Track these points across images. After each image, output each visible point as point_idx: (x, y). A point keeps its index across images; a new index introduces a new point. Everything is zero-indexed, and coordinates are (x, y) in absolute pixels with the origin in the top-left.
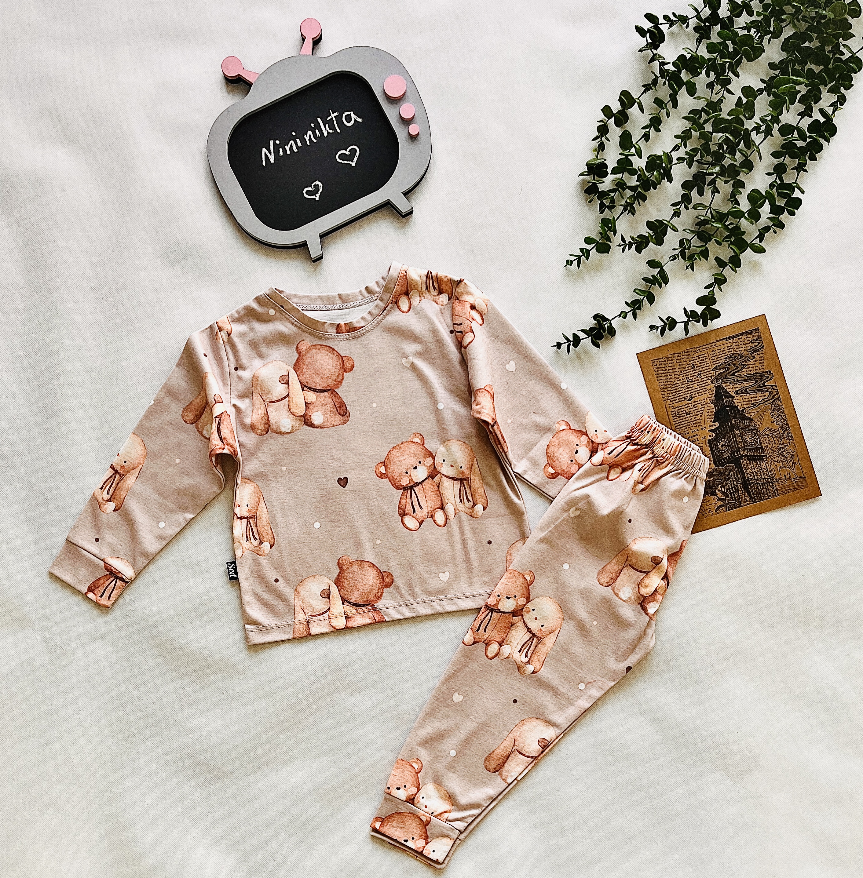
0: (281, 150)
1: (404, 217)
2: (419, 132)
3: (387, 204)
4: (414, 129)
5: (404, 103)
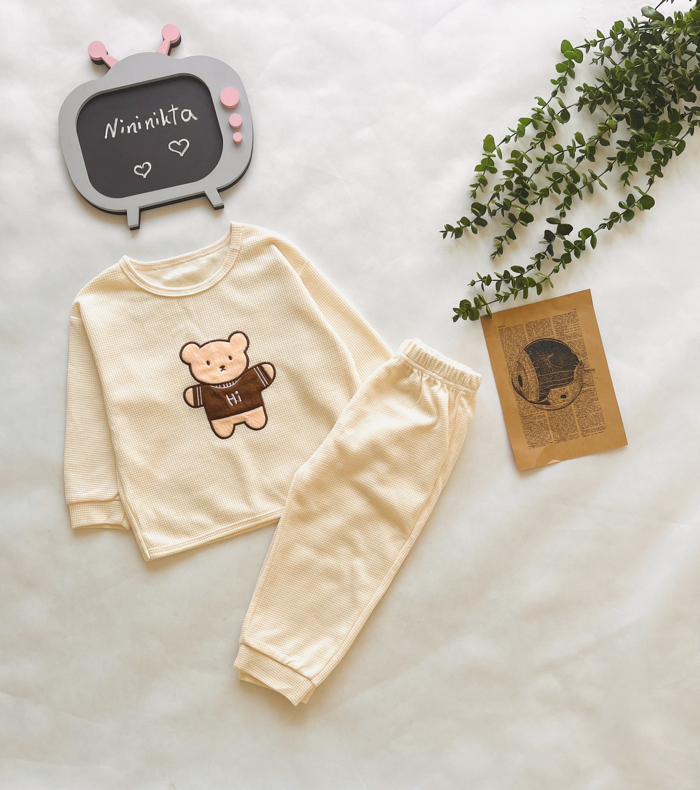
0: (123, 128)
1: (215, 210)
2: (241, 141)
3: (203, 195)
4: (237, 137)
5: (236, 113)
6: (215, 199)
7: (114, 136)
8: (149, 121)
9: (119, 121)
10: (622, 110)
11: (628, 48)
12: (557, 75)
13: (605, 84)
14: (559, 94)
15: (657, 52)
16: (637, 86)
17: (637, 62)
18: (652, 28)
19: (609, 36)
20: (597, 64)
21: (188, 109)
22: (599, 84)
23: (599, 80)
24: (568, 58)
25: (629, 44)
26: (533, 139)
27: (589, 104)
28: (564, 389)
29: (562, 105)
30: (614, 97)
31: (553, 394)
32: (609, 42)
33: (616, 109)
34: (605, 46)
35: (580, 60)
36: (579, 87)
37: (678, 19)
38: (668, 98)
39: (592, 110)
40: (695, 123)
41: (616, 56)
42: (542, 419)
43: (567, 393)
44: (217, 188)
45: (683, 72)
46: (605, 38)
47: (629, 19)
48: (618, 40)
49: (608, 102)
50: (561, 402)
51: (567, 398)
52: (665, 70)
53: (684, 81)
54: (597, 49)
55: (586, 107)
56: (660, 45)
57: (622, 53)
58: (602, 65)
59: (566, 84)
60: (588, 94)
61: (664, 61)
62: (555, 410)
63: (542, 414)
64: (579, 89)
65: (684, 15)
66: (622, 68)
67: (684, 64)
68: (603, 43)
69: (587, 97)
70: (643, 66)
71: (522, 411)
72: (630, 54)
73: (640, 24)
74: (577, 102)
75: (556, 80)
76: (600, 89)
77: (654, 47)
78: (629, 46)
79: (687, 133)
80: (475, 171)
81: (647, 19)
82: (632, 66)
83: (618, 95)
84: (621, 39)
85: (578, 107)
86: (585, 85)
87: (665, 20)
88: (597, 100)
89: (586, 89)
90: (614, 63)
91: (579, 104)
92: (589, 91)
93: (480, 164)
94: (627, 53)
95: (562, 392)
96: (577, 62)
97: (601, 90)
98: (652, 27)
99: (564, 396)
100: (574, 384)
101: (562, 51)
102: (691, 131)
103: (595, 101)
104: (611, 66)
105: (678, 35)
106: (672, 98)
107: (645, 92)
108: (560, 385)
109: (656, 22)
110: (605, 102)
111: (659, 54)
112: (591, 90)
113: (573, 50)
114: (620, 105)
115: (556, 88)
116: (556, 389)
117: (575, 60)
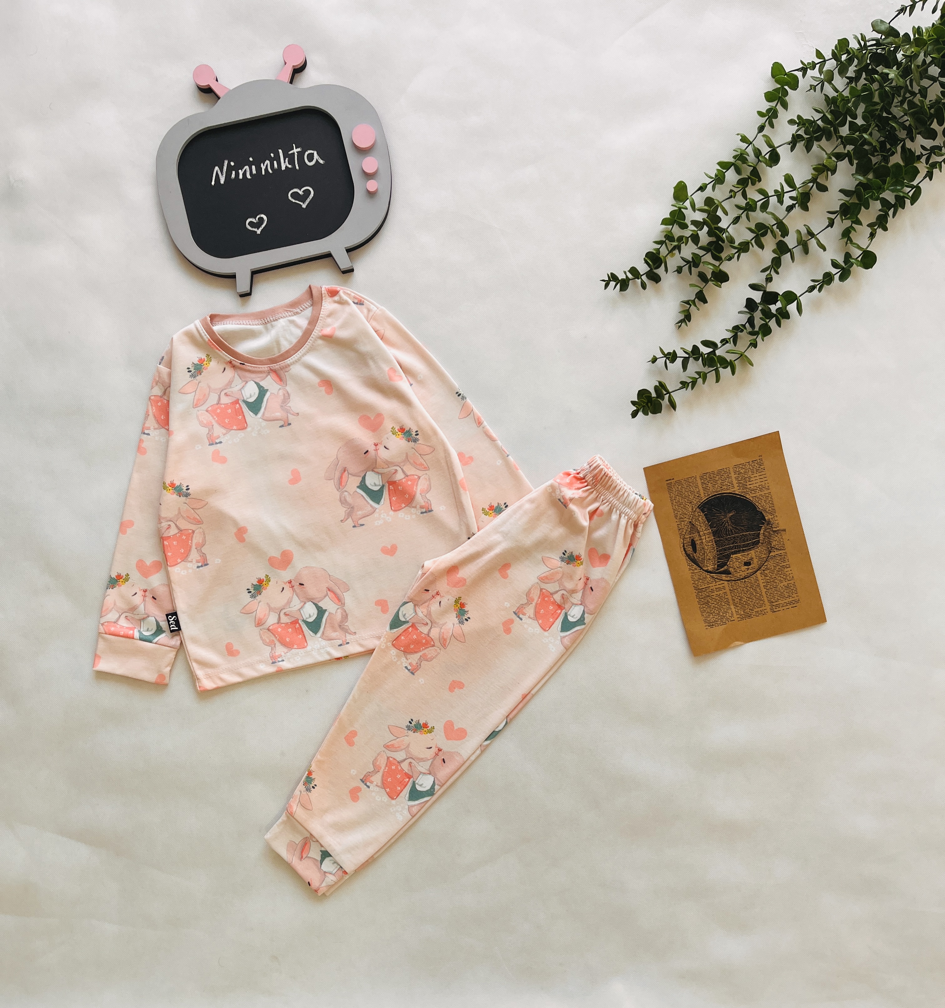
0: (234, 172)
1: (343, 273)
2: (377, 190)
3: (328, 255)
4: (372, 185)
5: (369, 156)
6: (343, 261)
7: (222, 181)
8: (265, 164)
9: (229, 164)
10: (845, 147)
11: (854, 71)
12: (765, 106)
13: (824, 115)
14: (767, 131)
15: (890, 77)
16: (864, 118)
17: (865, 88)
18: (885, 47)
19: (831, 57)
20: (815, 91)
21: (312, 150)
22: (817, 116)
23: (817, 111)
24: (780, 85)
25: (856, 66)
26: (733, 186)
27: (804, 141)
28: (748, 554)
29: (769, 143)
30: (836, 131)
31: (734, 561)
32: (831, 65)
33: (837, 146)
34: (825, 69)
35: (795, 86)
36: (791, 120)
37: (917, 36)
38: (902, 134)
39: (808, 148)
40: (934, 165)
41: (839, 82)
42: (721, 592)
43: (752, 559)
44: (345, 248)
45: (922, 102)
46: (826, 59)
47: (856, 36)
48: (841, 62)
49: (828, 139)
50: (745, 571)
51: (752, 566)
52: (900, 99)
53: (923, 114)
54: (815, 73)
55: (800, 145)
56: (895, 68)
57: (847, 78)
58: (822, 92)
59: (776, 117)
60: (803, 129)
61: (898, 89)
62: (738, 580)
63: (721, 586)
64: (791, 122)
65: (924, 31)
66: (845, 95)
67: (924, 92)
68: (822, 66)
69: (801, 132)
70: (871, 95)
71: (696, 582)
72: (856, 79)
73: (869, 41)
74: (790, 139)
75: (765, 112)
76: (818, 122)
77: (886, 71)
78: (856, 69)
79: (925, 177)
80: (661, 224)
81: (879, 36)
82: (859, 94)
83: (840, 128)
84: (845, 60)
85: (790, 146)
86: (799, 117)
87: (901, 36)
88: (815, 135)
89: (801, 122)
90: (836, 90)
91: (791, 143)
92: (804, 124)
93: (669, 216)
94: (852, 77)
95: (746, 558)
96: (790, 89)
97: (820, 122)
98: (884, 45)
99: (747, 564)
100: (760, 548)
101: (773, 76)
102: (930, 175)
103: (811, 137)
104: (832, 94)
105: (916, 56)
106: (906, 135)
107: (872, 126)
108: (743, 551)
109: (890, 39)
110: (824, 138)
111: (892, 79)
112: (807, 125)
113: (786, 74)
114: (842, 141)
115: (764, 122)
116: (738, 555)
117: (788, 87)
